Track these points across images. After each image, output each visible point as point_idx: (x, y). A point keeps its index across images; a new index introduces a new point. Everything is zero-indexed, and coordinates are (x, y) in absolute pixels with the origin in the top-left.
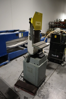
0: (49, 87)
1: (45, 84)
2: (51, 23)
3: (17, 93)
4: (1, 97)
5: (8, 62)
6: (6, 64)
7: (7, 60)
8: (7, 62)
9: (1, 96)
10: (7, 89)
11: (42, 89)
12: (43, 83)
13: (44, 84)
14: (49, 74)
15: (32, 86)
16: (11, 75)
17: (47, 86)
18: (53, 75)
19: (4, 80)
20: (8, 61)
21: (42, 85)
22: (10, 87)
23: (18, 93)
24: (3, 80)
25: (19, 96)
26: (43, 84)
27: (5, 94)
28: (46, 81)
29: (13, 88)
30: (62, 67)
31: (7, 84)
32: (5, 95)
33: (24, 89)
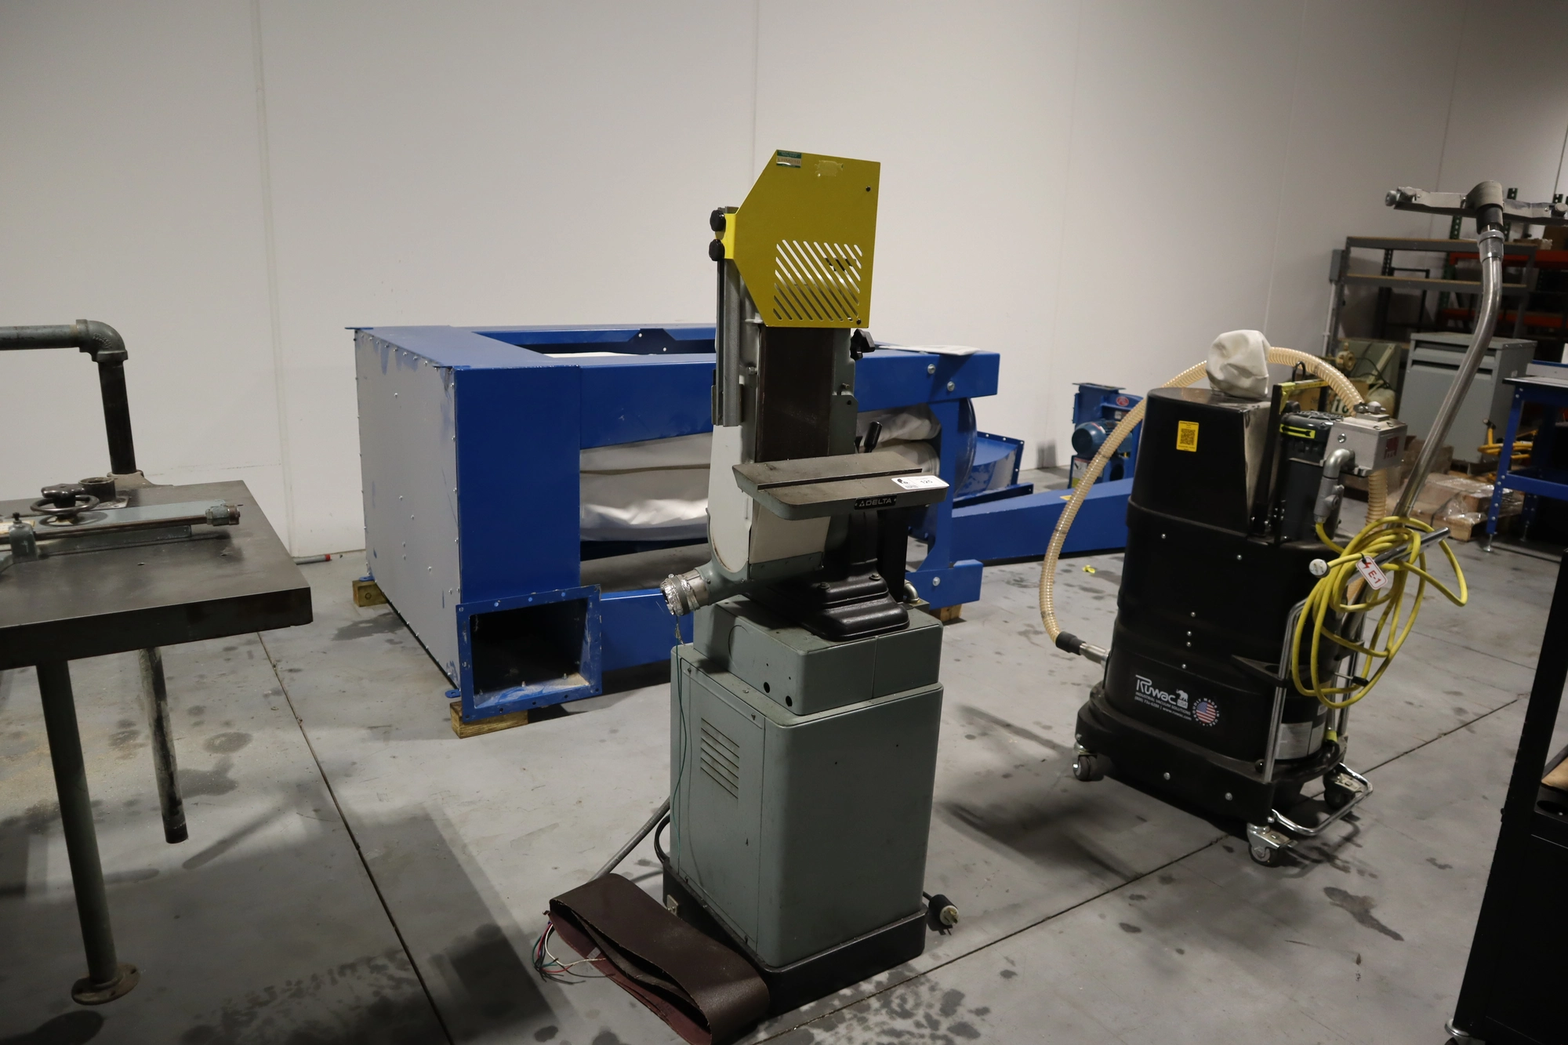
0: (927, 1031)
1: (900, 991)
2: (1378, 255)
3: (544, 988)
4: (391, 978)
5: (580, 695)
6: (551, 709)
7: (573, 669)
8: (569, 696)
9: (393, 970)
10: (469, 930)
11: (830, 1027)
12: (883, 977)
13: (883, 992)
14: (1014, 908)
15: (714, 947)
16: (555, 826)
17: (905, 1014)
18: (1054, 925)
19: (473, 850)
20: (577, 682)
21: (846, 992)
22: (502, 922)
23: (560, 991)
24: (456, 851)
25: (556, 1011)
26: (867, 987)
27: (437, 961)
28: (920, 963)
29: (523, 937)
30: (1250, 870)
31: (485, 896)
32: (426, 969)
33: (624, 964)
